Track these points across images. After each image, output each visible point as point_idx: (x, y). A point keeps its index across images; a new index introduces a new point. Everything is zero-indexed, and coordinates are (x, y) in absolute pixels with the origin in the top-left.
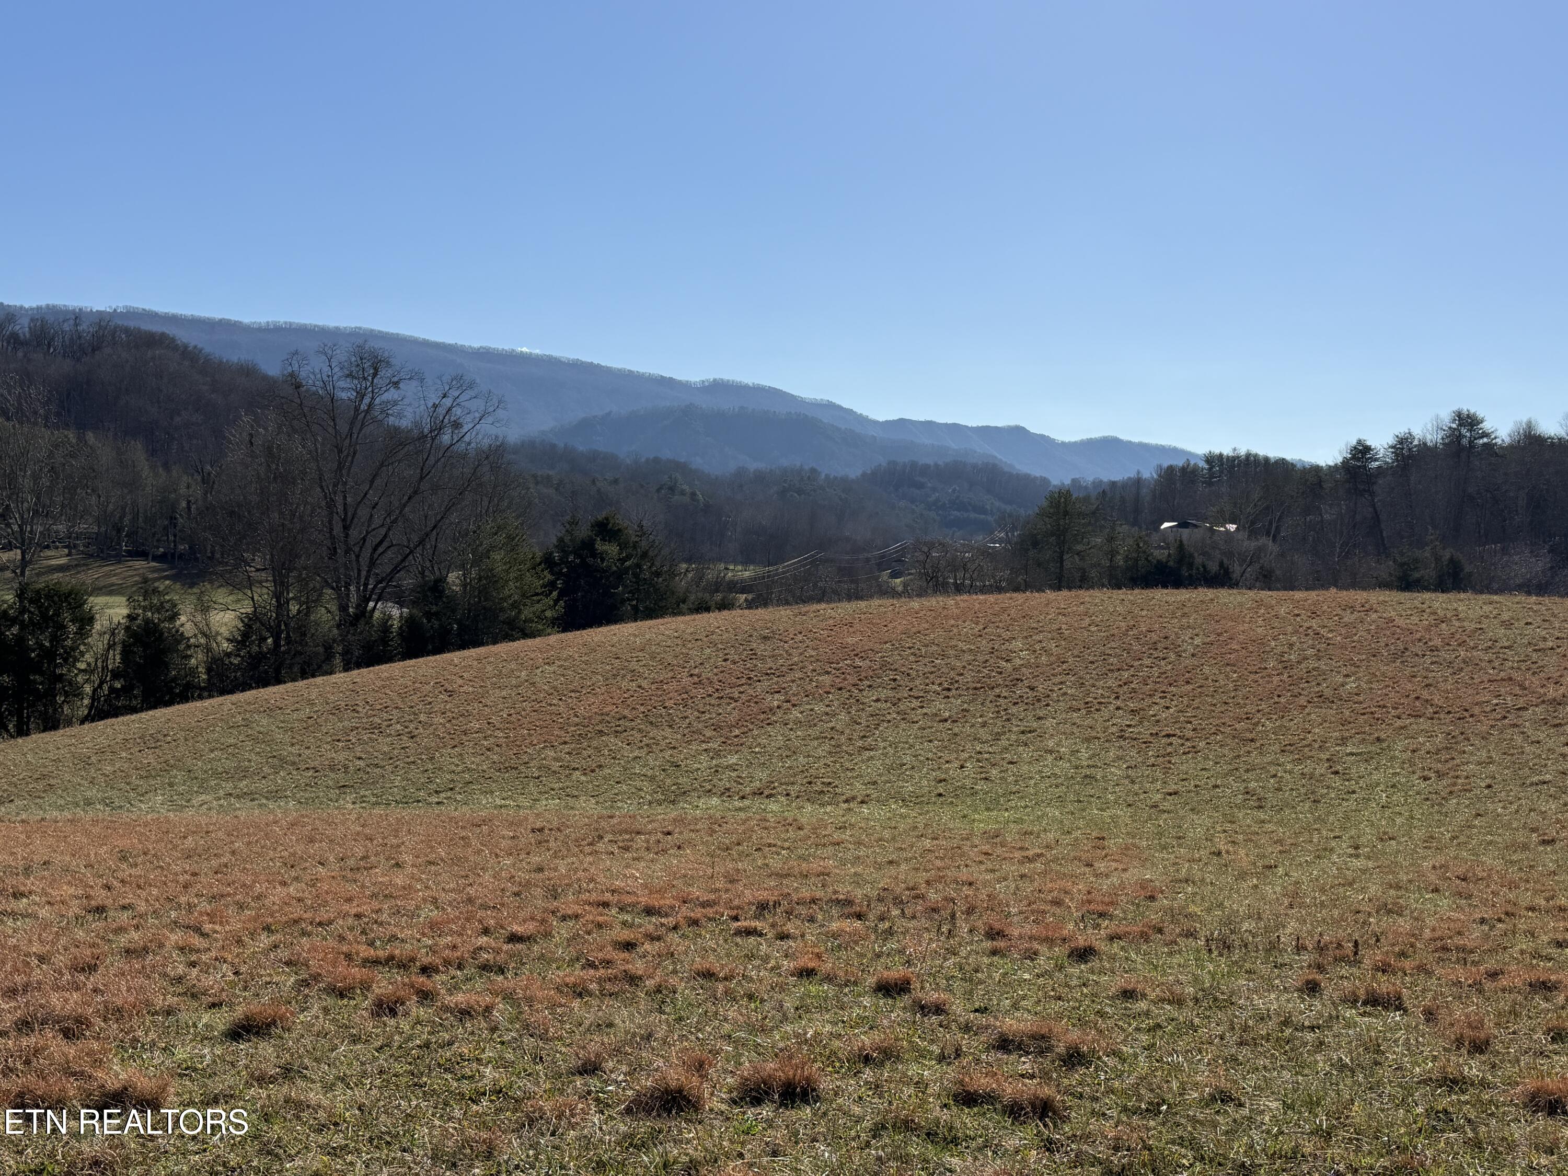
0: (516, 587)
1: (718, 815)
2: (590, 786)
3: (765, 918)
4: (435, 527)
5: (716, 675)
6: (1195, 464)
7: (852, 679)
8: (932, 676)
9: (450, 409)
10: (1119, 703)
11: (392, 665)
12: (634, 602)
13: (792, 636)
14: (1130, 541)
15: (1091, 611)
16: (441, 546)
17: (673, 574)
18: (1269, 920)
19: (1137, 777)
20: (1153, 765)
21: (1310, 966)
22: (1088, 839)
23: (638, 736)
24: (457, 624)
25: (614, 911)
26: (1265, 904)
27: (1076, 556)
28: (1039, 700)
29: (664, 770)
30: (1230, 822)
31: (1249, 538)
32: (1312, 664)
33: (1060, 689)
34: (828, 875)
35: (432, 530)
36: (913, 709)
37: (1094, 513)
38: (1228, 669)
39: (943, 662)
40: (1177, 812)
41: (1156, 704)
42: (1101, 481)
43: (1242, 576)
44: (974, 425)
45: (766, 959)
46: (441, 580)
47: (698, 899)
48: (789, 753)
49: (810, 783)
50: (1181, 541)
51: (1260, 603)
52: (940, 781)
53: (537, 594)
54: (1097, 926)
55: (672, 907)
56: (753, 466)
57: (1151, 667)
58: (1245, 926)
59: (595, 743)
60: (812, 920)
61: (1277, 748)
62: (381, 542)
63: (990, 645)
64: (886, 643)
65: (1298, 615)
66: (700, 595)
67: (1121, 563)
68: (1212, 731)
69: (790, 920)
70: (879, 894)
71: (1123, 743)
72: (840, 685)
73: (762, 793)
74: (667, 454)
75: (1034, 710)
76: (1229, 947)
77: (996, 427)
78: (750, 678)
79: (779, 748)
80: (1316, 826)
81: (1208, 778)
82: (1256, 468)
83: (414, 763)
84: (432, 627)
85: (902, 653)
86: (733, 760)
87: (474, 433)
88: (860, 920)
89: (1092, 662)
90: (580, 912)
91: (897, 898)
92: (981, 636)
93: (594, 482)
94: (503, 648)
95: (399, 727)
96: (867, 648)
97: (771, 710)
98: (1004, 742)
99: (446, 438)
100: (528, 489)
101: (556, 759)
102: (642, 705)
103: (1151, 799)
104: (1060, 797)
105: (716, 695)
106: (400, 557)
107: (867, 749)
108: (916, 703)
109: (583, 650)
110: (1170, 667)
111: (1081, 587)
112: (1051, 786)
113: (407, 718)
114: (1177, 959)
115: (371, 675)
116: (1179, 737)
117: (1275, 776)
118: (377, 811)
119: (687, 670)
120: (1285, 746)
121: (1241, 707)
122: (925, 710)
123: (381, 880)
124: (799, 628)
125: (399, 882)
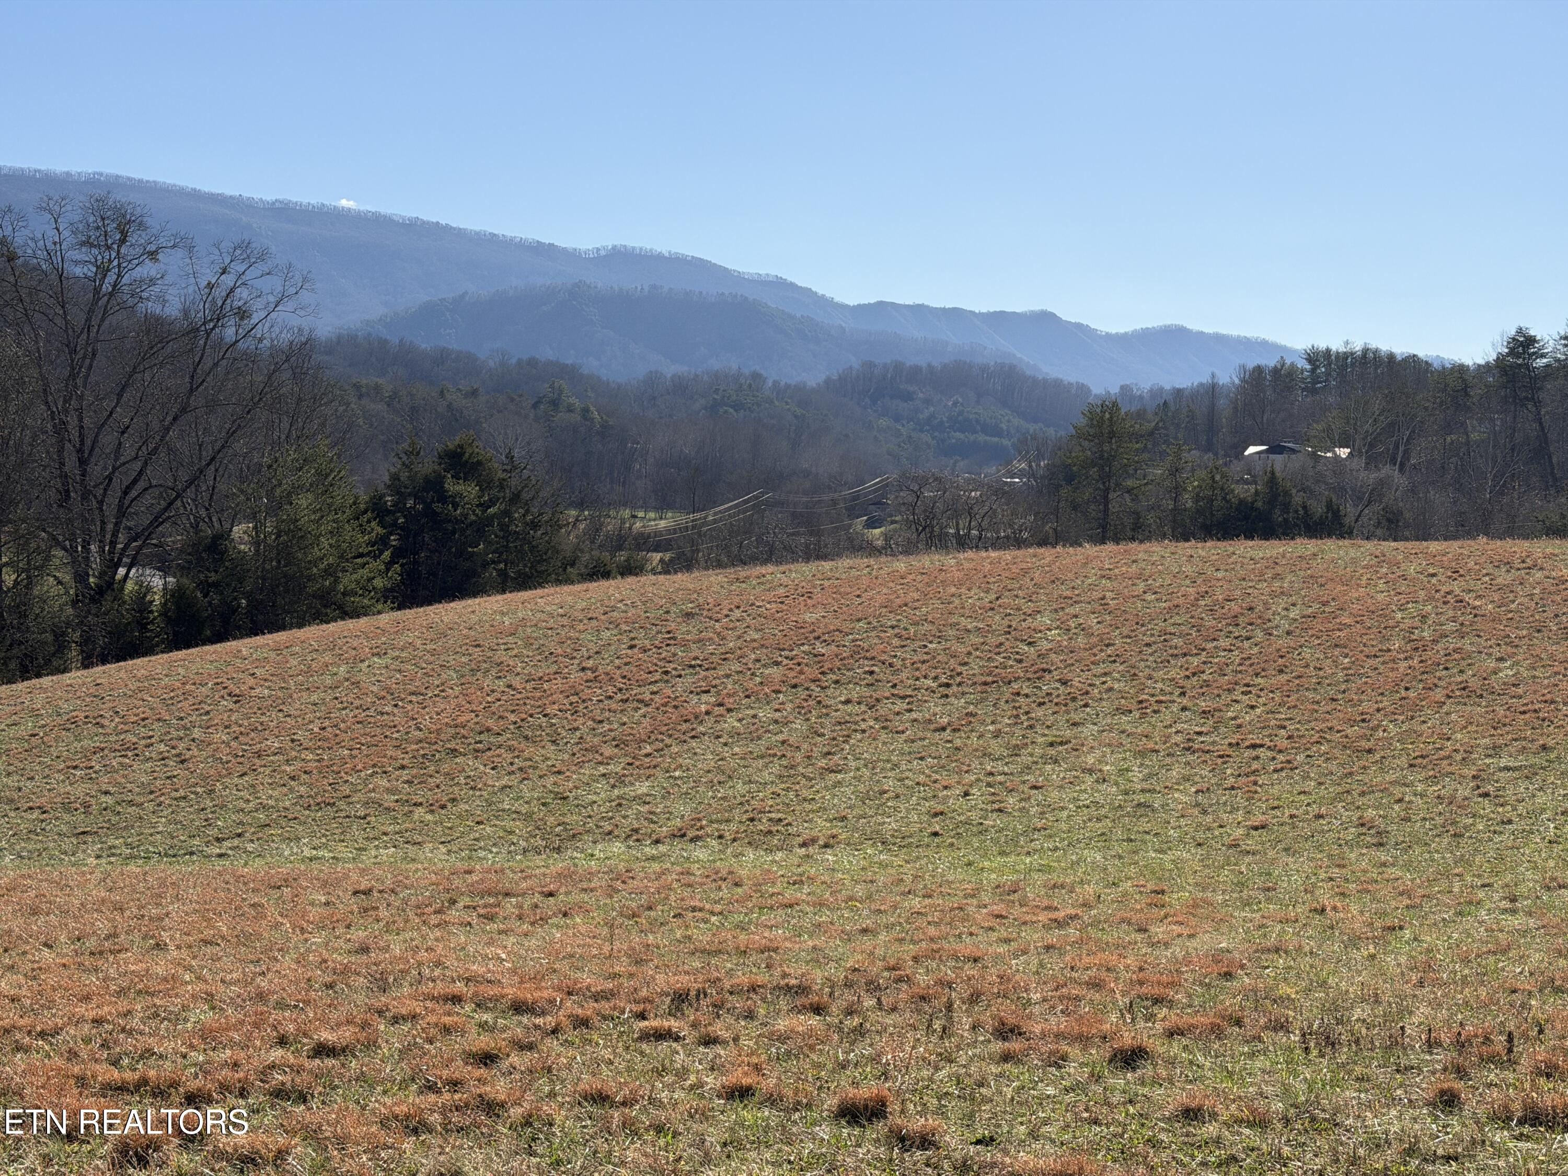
0: (331, 545)
1: (622, 867)
2: (439, 829)
3: (683, 1014)
4: (213, 459)
5: (619, 668)
6: (1292, 364)
7: (811, 672)
8: (924, 667)
9: (232, 291)
10: (1185, 701)
11: (153, 658)
12: (502, 566)
13: (725, 612)
14: (1202, 474)
15: (1147, 573)
16: (222, 487)
17: (556, 525)
18: (1390, 1004)
19: (1211, 805)
20: (1233, 788)
21: (1445, 1069)
22: (1141, 892)
23: (509, 756)
24: (247, 598)
25: (468, 1008)
26: (1385, 982)
27: (1126, 495)
28: (1074, 699)
29: (544, 804)
30: (1339, 866)
31: (1366, 468)
32: (1453, 643)
33: (1104, 683)
34: (775, 950)
35: (208, 465)
36: (898, 714)
37: (1151, 434)
38: (1337, 652)
39: (940, 647)
40: (1266, 854)
41: (1236, 701)
42: (1161, 389)
43: (1357, 521)
44: (984, 310)
45: (683, 1073)
46: (225, 535)
47: (588, 988)
48: (722, 779)
49: (752, 820)
50: (1273, 473)
51: (1381, 559)
52: (936, 815)
53: (361, 555)
54: (1150, 1018)
55: (552, 1002)
56: (670, 369)
57: (1230, 651)
58: (1357, 1013)
59: (445, 768)
60: (750, 1015)
61: (1404, 761)
62: (135, 481)
63: (1006, 622)
64: (859, 620)
65: (1433, 575)
66: (596, 553)
67: (1190, 504)
68: (1314, 739)
69: (718, 1017)
70: (846, 977)
71: (1191, 758)
72: (794, 681)
73: (683, 835)
74: (546, 353)
75: (1068, 712)
76: (1333, 1044)
77: (1014, 313)
78: (666, 673)
79: (709, 771)
80: (1457, 871)
81: (1308, 804)
82: (1376, 369)
83: (184, 798)
84: (210, 603)
85: (882, 635)
86: (642, 788)
87: (267, 325)
88: (819, 1014)
89: (1148, 645)
90: (418, 1011)
91: (872, 982)
92: (992, 609)
93: (442, 393)
94: (312, 633)
95: (162, 747)
96: (832, 628)
97: (696, 717)
98: (1025, 759)
99: (230, 333)
100: (348, 404)
101: (389, 791)
102: (513, 711)
103: (1229, 835)
104: (1103, 834)
105: (619, 696)
106: (163, 504)
107: (833, 771)
108: (901, 705)
109: (430, 635)
110: (1256, 650)
111: (1133, 539)
112: (1090, 820)
113: (174, 734)
114: (1260, 1063)
115: (122, 674)
116: (1269, 747)
117: (1400, 801)
118: (132, 868)
119: (576, 662)
120: (1415, 758)
121: (1354, 706)
122: (914, 715)
123: (133, 968)
124: (736, 600)
125: (159, 971)
